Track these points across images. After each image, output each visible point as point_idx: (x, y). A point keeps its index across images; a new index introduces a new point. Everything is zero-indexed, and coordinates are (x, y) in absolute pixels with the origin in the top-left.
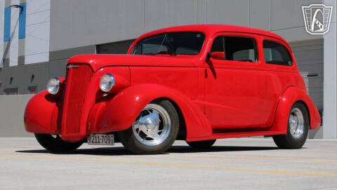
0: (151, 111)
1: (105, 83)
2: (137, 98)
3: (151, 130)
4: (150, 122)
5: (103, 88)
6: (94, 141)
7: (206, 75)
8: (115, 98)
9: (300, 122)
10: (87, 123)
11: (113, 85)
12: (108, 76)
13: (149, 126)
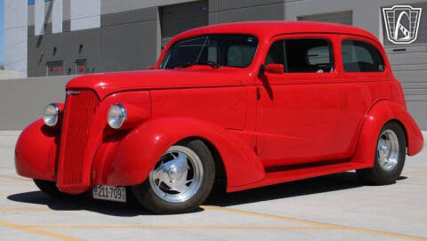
0: (176, 154)
1: (114, 117)
2: (157, 138)
3: (176, 181)
4: (175, 170)
5: (112, 123)
6: (102, 194)
7: (259, 97)
8: (128, 137)
9: (393, 148)
10: (92, 170)
11: (124, 119)
12: (117, 107)
13: (172, 176)
